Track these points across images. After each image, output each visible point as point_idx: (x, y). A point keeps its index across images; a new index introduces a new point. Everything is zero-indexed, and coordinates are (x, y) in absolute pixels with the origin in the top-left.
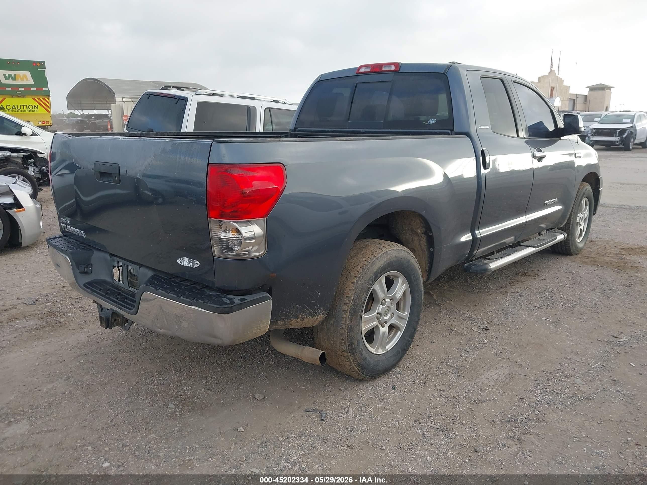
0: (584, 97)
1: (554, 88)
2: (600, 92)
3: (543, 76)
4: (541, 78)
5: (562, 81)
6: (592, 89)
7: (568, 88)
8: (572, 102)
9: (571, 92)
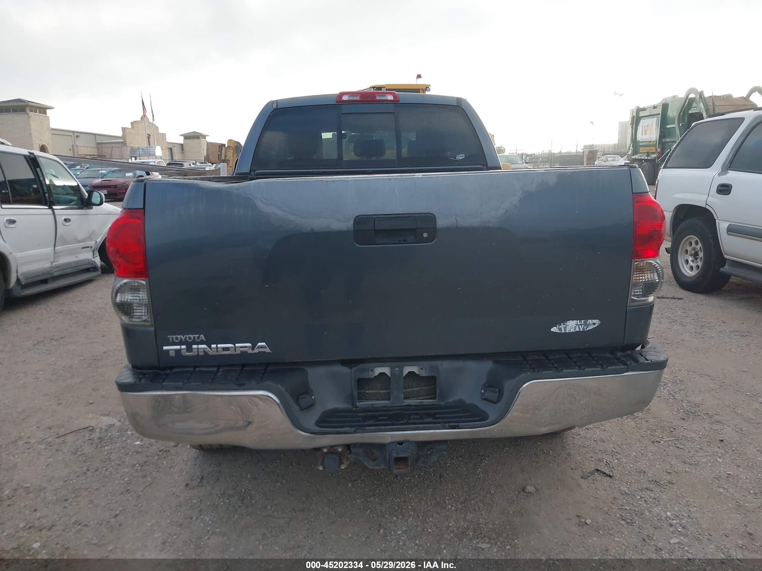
0: (180, 146)
1: (150, 135)
2: (196, 141)
3: (135, 122)
4: (134, 124)
5: (157, 128)
6: (187, 137)
7: (164, 135)
8: (170, 150)
9: (168, 140)
